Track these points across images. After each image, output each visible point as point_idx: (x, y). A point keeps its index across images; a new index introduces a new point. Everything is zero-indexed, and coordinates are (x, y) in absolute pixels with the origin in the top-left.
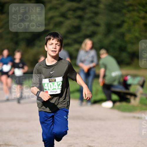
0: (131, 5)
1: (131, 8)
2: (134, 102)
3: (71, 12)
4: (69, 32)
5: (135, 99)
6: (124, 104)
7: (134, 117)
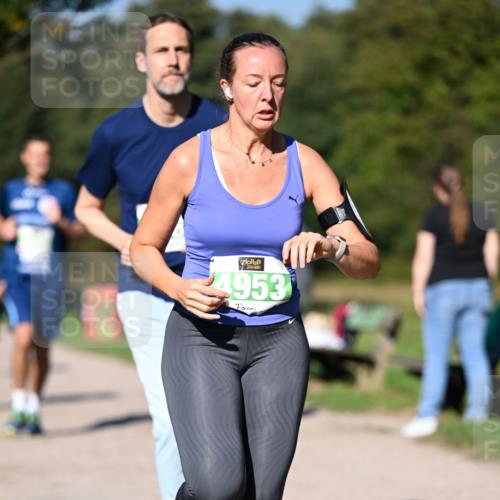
0: (358, 91)
1: (357, 101)
2: (368, 382)
5: (369, 375)
6: (338, 389)
7: (367, 429)
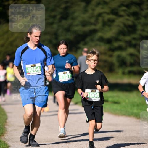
3: (124, 8)
4: (122, 33)
